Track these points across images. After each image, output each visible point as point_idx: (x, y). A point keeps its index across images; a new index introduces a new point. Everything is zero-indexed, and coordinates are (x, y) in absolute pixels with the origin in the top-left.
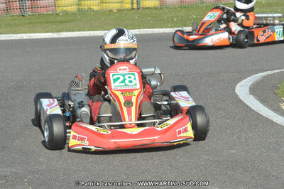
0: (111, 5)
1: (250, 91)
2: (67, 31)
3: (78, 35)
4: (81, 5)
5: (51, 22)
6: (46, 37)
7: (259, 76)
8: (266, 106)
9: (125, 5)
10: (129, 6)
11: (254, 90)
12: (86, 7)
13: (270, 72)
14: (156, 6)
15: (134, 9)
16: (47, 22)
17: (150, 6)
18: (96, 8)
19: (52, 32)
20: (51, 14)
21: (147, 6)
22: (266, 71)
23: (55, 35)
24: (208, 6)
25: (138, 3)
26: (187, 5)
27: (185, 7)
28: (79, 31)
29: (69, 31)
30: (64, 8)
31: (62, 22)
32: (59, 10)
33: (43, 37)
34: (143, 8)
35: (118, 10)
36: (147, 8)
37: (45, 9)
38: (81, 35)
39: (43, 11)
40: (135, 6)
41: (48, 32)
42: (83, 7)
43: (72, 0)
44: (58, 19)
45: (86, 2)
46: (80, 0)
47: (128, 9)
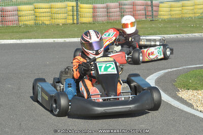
0: (58, 20)
1: (155, 83)
2: (26, 39)
3: (34, 42)
4: (37, 20)
5: (16, 32)
6: (12, 43)
9: (68, 21)
10: (71, 21)
11: (158, 82)
12: (41, 22)
13: (170, 70)
14: (90, 22)
15: (74, 23)
16: (13, 32)
17: (86, 21)
18: (47, 23)
19: (16, 39)
20: (15, 26)
21: (84, 22)
22: (167, 69)
23: (18, 41)
25: (77, 19)
26: (112, 22)
28: (35, 38)
29: (28, 39)
30: (25, 22)
31: (23, 32)
32: (21, 23)
33: (10, 43)
34: (81, 23)
35: (63, 24)
36: (84, 23)
37: (11, 23)
38: (37, 42)
40: (75, 21)
41: (13, 39)
42: (38, 22)
43: (30, 17)
44: (20, 30)
45: (40, 18)
46: (36, 17)
47: (70, 24)
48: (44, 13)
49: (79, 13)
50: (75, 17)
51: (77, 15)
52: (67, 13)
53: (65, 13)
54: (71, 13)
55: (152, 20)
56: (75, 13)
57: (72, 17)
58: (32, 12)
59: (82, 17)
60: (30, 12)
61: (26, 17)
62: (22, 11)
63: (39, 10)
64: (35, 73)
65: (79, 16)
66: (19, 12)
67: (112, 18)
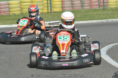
1: (107, 53)
4: (22, 11)
5: (7, 19)
6: (5, 27)
7: (111, 45)
8: (115, 61)
9: (44, 11)
10: (46, 11)
11: (108, 53)
12: (25, 12)
13: (117, 44)
14: (60, 11)
15: (49, 12)
16: (5, 20)
17: (57, 11)
19: (7, 24)
20: (7, 16)
21: (56, 11)
22: (115, 43)
23: (9, 26)
24: (86, 11)
25: (51, 9)
26: (75, 11)
27: (74, 11)
30: (14, 13)
31: (13, 20)
32: (11, 13)
33: (3, 27)
34: (53, 12)
35: (41, 13)
36: (55, 12)
37: (4, 13)
39: (3, 14)
40: (49, 11)
41: (5, 24)
42: (23, 12)
43: (18, 8)
44: (10, 18)
45: (25, 9)
46: (21, 8)
47: (46, 13)
48: (27, 5)
49: (52, 5)
50: (49, 8)
51: (51, 6)
52: (43, 5)
53: (42, 5)
54: (46, 5)
55: (104, 9)
56: (49, 5)
57: (47, 8)
58: (19, 5)
59: (54, 8)
60: (17, 5)
61: (15, 9)
62: (11, 4)
63: (24, 3)
64: (21, 48)
65: (52, 7)
66: (9, 5)
67: (75, 8)
